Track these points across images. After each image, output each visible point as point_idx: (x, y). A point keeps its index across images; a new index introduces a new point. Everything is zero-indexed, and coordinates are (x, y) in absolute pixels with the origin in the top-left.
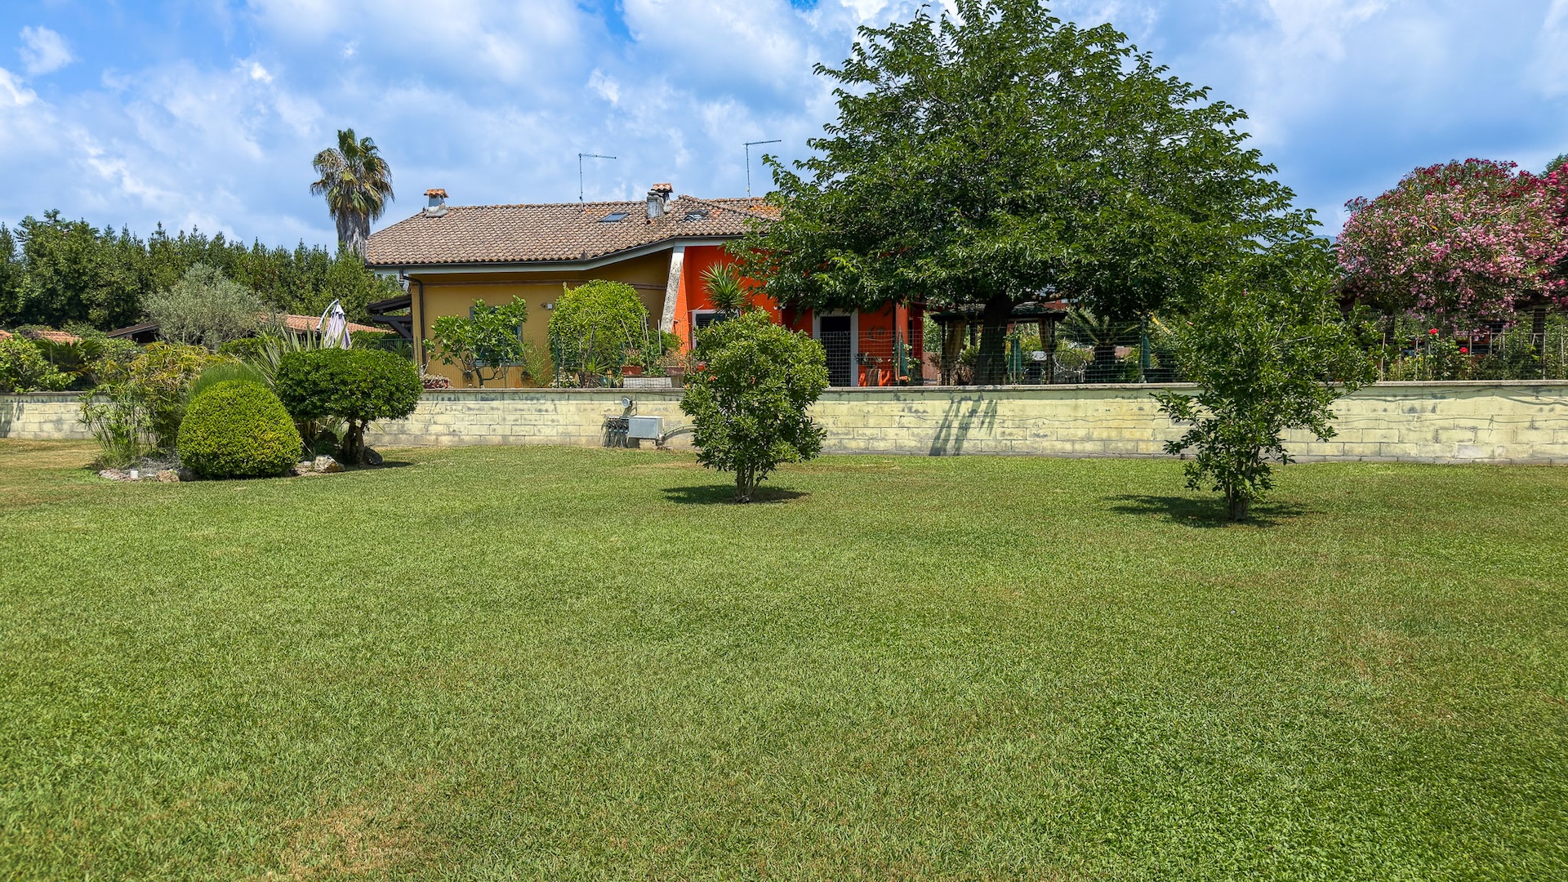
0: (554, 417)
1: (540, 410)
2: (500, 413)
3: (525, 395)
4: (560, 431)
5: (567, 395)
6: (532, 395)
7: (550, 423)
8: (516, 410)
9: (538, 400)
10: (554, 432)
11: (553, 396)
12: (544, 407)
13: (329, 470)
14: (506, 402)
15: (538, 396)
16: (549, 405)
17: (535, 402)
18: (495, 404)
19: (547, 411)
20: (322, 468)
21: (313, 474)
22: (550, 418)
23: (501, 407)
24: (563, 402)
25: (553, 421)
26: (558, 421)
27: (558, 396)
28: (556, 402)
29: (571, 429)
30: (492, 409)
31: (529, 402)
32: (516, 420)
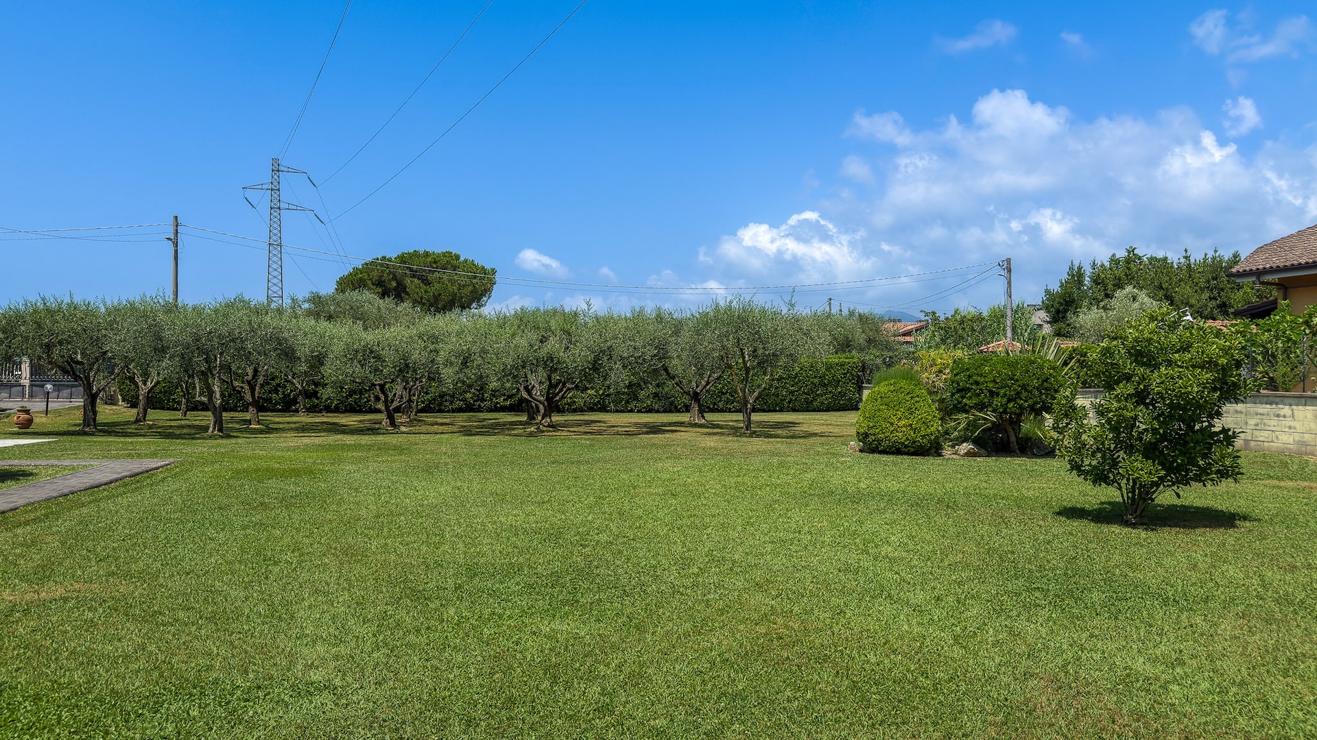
0: (1292, 424)
1: (1278, 416)
2: (1243, 416)
3: (1265, 399)
4: (1297, 439)
5: (1303, 400)
6: (1271, 399)
7: (1287, 430)
8: (1257, 414)
9: (1277, 404)
10: (1291, 440)
11: (1290, 401)
12: (1282, 413)
13: (969, 454)
14: (1248, 405)
15: (1277, 400)
16: (1286, 410)
17: (1274, 406)
18: (1240, 407)
19: (1284, 416)
20: (962, 452)
21: (954, 456)
22: (1288, 424)
23: (1244, 410)
24: (1301, 407)
25: (1290, 427)
26: (1295, 428)
27: (1296, 400)
28: (1294, 407)
29: (1307, 437)
30: (1236, 412)
31: (1268, 406)
32: (1257, 425)
